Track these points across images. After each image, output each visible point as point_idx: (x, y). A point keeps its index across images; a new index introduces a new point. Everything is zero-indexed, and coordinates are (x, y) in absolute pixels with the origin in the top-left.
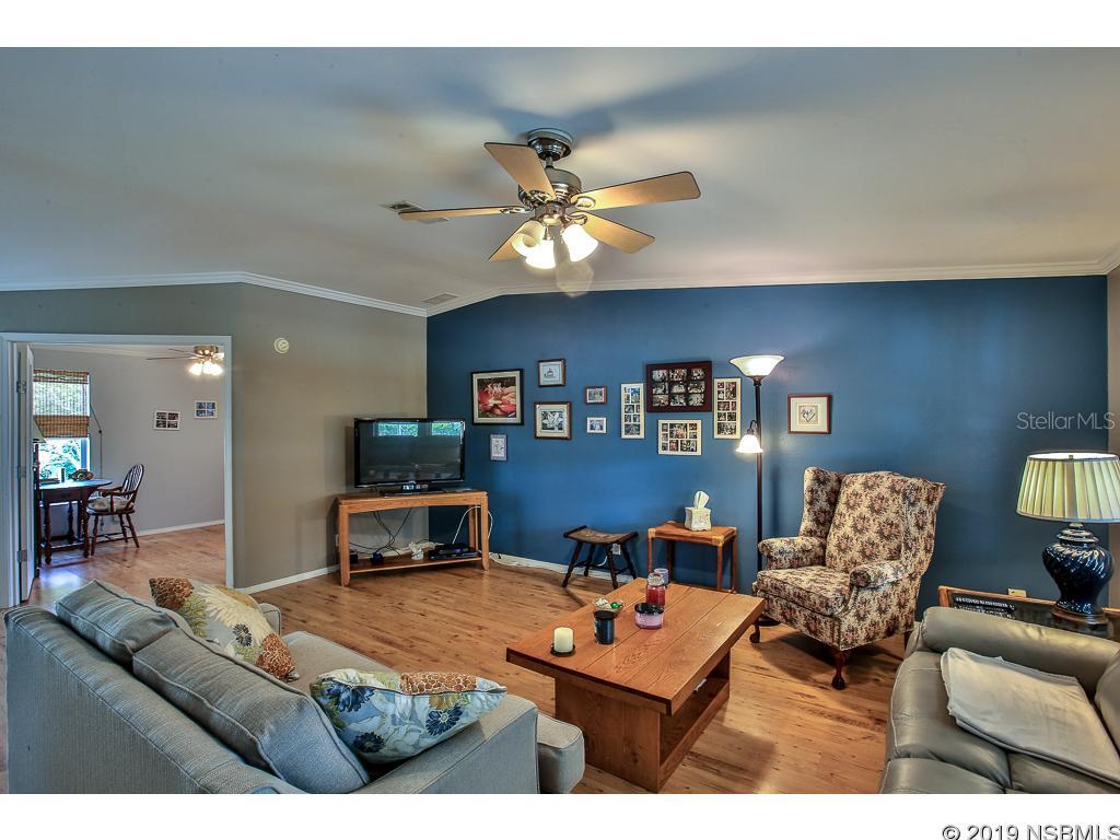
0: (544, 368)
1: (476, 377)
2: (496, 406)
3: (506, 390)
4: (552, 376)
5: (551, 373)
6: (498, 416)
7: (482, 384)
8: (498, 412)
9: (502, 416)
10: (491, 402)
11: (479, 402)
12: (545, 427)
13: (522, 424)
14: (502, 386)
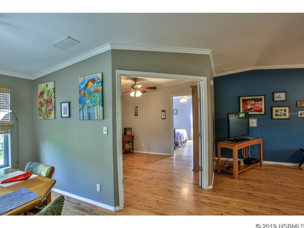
0: (276, 95)
1: (241, 99)
2: (251, 108)
3: (257, 103)
4: (280, 98)
5: (281, 96)
6: (252, 112)
7: (244, 101)
8: (253, 110)
9: (255, 112)
10: (249, 107)
11: (243, 107)
12: (276, 115)
13: (265, 114)
14: (255, 101)
